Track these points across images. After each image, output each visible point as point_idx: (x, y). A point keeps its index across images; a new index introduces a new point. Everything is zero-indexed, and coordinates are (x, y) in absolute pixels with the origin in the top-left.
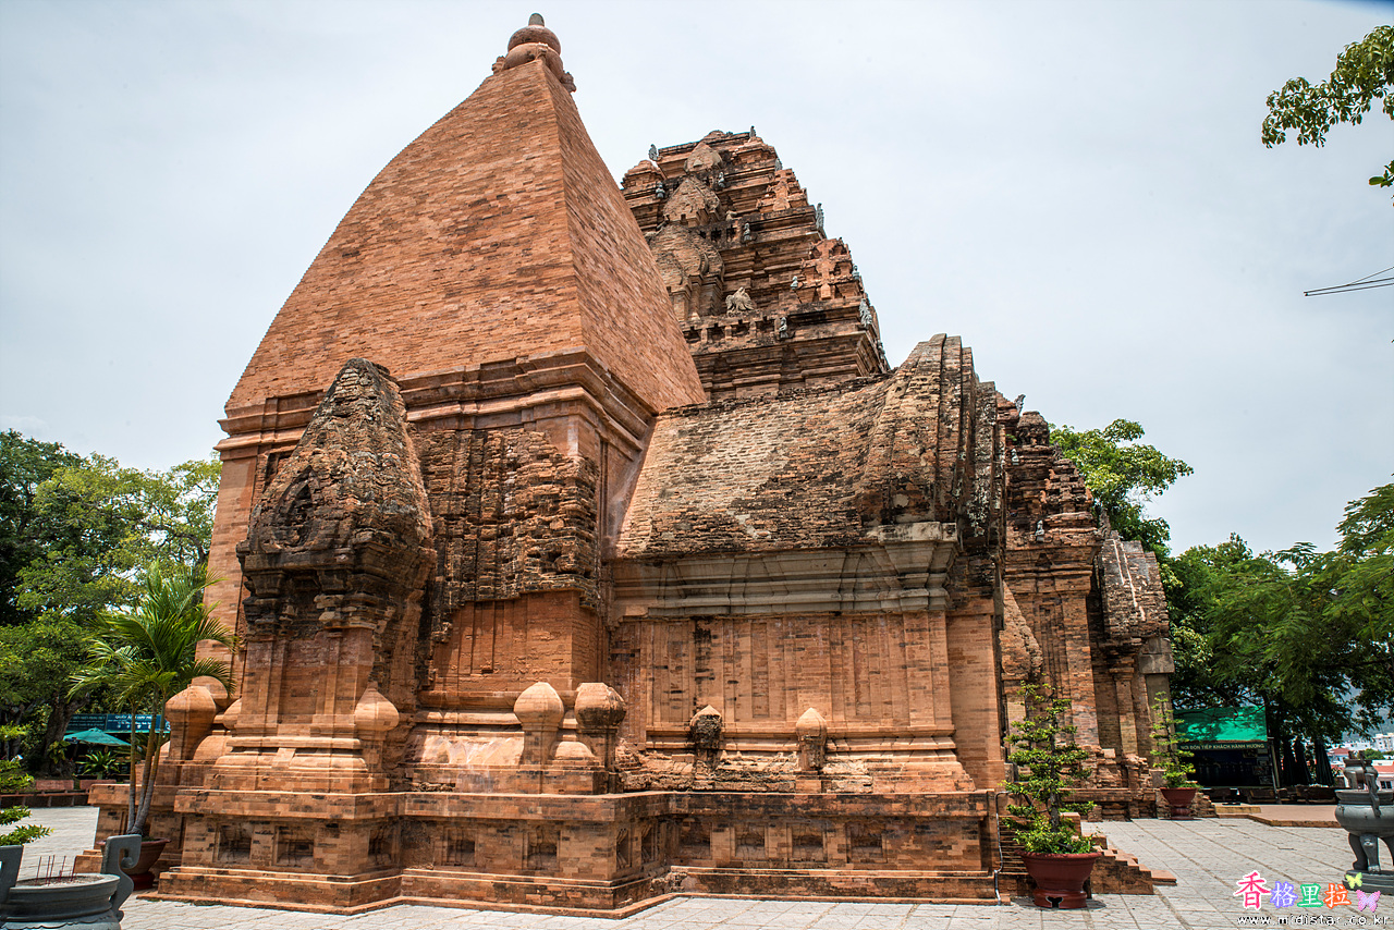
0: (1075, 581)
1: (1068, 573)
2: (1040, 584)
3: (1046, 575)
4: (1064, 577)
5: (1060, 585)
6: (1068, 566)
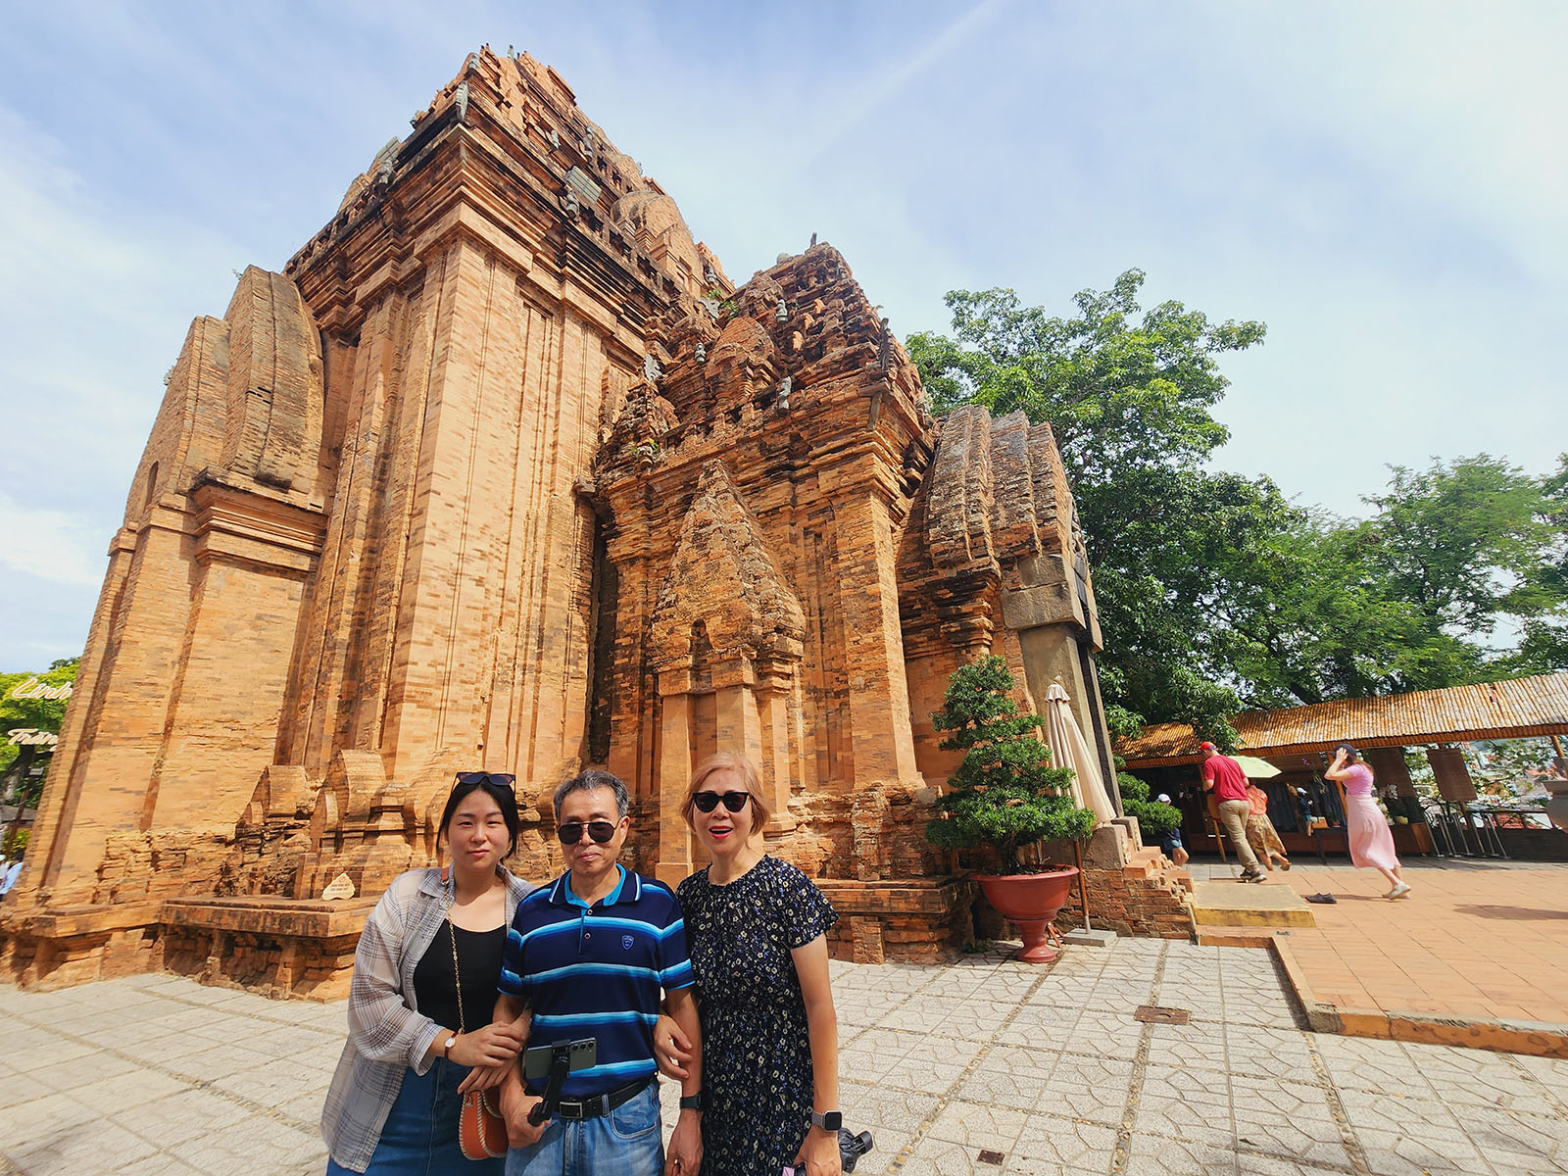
0: (847, 468)
1: (837, 455)
2: (800, 488)
3: (806, 471)
4: (831, 465)
5: (826, 481)
6: (838, 443)
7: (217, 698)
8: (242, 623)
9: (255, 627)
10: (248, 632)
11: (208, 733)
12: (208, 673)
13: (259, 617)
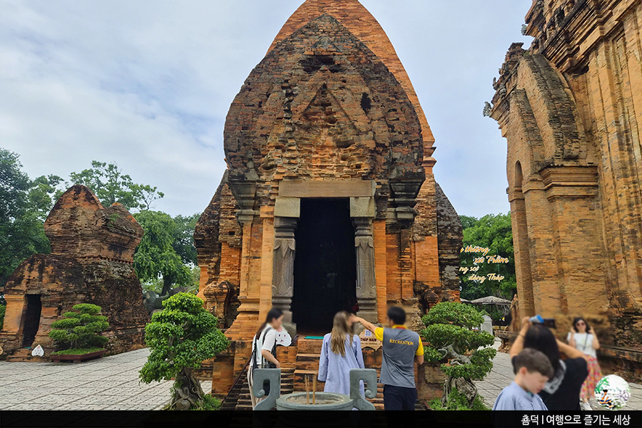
7: (576, 259)
8: (574, 225)
9: (580, 226)
10: (578, 228)
11: (577, 274)
12: (568, 248)
13: (580, 221)
